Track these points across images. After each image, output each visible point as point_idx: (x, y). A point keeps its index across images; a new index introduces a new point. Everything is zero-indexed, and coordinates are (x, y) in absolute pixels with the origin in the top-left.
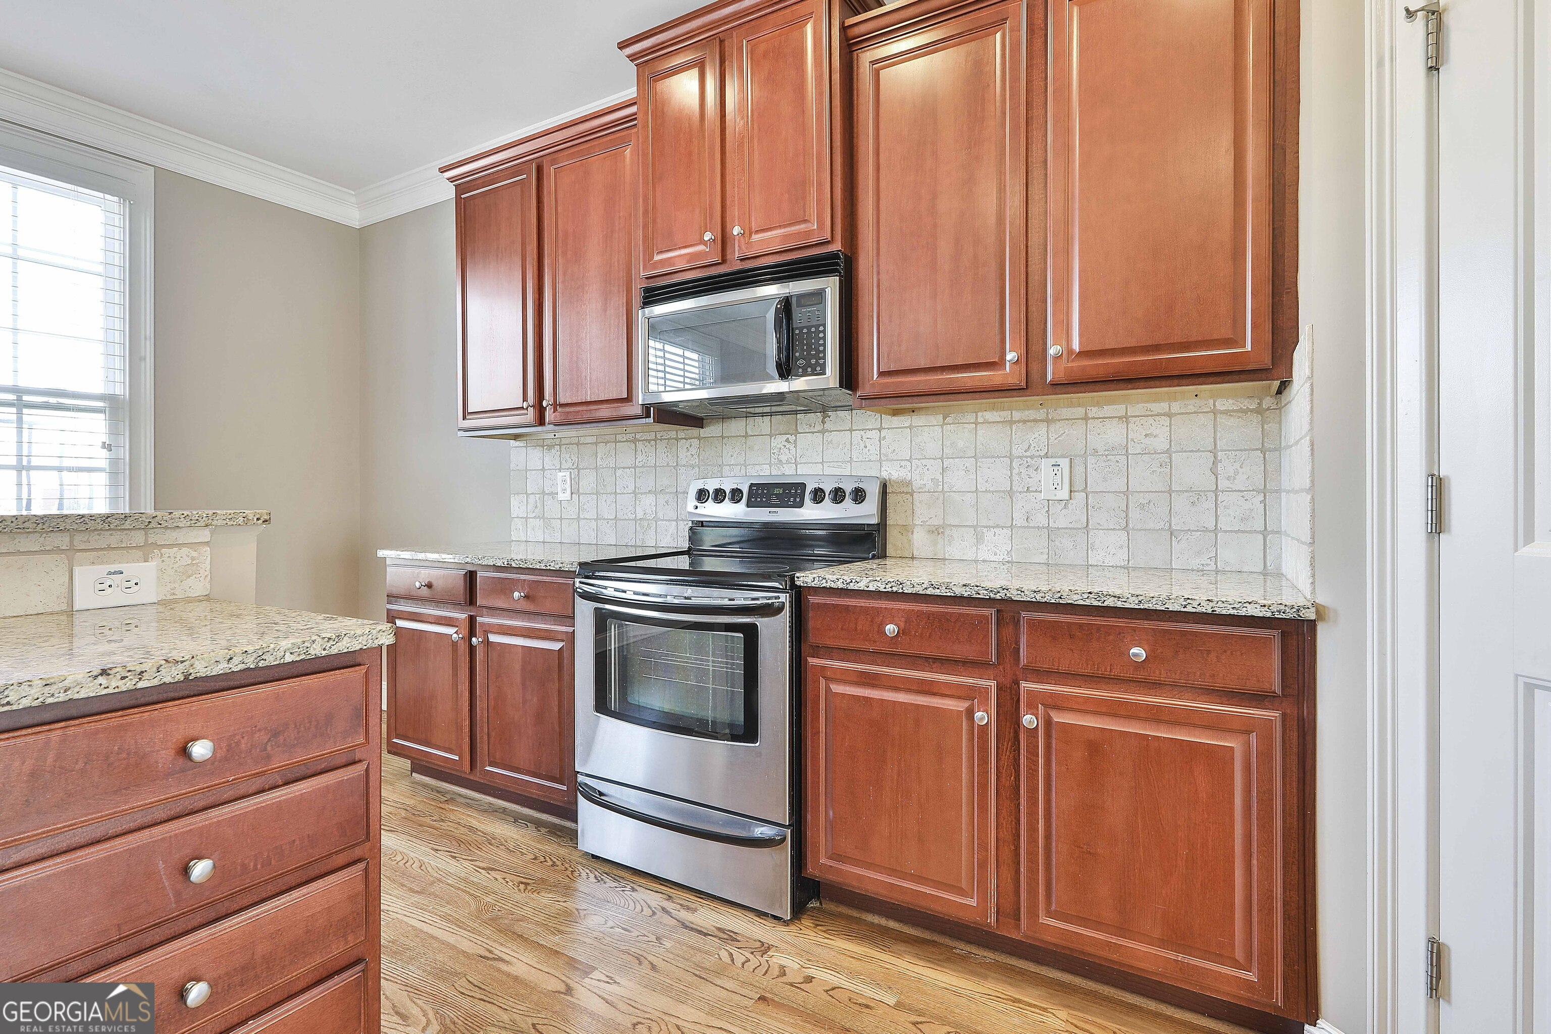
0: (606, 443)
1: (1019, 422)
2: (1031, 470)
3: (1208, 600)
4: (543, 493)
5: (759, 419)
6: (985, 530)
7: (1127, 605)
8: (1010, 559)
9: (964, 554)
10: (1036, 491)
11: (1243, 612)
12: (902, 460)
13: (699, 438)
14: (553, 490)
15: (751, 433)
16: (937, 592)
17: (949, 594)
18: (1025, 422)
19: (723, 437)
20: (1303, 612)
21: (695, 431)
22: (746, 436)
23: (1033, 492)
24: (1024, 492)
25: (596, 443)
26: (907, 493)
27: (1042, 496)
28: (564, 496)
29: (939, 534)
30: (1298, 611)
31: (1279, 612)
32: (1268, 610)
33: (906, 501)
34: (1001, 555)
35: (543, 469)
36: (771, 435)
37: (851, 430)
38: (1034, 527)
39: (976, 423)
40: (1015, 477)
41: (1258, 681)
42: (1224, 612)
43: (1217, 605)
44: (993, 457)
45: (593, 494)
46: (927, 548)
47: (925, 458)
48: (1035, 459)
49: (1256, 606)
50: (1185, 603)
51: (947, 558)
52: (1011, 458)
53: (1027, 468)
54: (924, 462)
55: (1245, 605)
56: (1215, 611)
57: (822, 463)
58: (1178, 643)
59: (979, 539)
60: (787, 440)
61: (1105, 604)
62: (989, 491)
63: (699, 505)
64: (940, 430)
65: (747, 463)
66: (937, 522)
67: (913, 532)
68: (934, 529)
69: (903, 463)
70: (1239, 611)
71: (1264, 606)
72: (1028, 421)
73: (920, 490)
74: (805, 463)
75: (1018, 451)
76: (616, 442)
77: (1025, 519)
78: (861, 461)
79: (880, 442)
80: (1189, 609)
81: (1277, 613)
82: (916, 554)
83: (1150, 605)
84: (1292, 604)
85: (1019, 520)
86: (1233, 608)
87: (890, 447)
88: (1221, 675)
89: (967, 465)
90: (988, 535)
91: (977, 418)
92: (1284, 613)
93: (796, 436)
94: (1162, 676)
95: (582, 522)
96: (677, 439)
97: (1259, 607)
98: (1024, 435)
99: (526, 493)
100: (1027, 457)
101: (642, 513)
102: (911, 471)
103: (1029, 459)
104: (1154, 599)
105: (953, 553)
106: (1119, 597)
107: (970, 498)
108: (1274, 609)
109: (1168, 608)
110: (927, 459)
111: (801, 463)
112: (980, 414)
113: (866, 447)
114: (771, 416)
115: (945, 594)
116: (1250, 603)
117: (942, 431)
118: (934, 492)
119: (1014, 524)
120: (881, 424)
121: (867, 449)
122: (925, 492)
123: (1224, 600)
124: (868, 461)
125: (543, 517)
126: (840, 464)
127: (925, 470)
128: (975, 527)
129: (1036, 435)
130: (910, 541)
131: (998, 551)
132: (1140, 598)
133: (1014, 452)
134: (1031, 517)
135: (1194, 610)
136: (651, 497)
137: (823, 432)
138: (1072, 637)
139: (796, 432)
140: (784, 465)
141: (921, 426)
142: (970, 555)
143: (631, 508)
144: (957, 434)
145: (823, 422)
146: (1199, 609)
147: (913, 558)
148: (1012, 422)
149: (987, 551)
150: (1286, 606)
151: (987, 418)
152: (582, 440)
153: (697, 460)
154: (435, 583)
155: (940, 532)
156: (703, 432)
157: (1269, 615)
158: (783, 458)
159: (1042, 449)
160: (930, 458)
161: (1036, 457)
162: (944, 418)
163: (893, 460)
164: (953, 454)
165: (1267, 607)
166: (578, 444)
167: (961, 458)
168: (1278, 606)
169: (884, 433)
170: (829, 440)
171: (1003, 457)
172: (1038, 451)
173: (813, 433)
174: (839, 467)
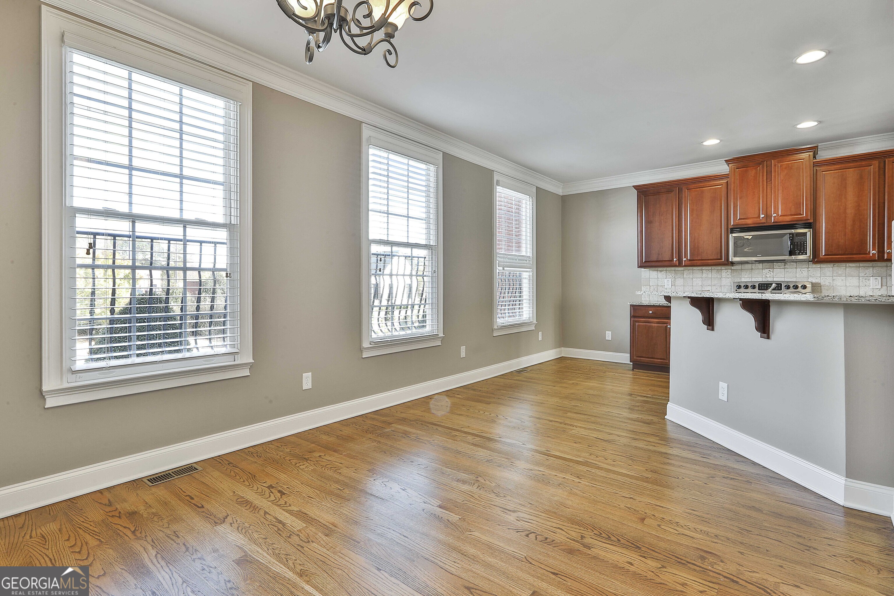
0: (688, 270)
2: (867, 280)
4: (658, 285)
5: (757, 264)
10: (868, 286)
13: (731, 269)
14: (662, 284)
15: (754, 268)
19: (742, 269)
22: (752, 269)
25: (683, 270)
35: (658, 278)
36: (762, 269)
37: (796, 268)
39: (846, 267)
40: (861, 282)
44: (852, 276)
45: (682, 286)
52: (859, 277)
53: (865, 279)
57: (784, 277)
62: (850, 286)
65: (752, 277)
69: (817, 278)
73: (824, 286)
74: (777, 278)
75: (862, 275)
76: (693, 270)
79: (808, 272)
89: (842, 278)
96: (721, 270)
99: (649, 286)
100: (865, 276)
102: (820, 280)
110: (827, 277)
111: (775, 278)
113: (802, 273)
117: (833, 269)
120: (809, 266)
127: (826, 280)
133: (860, 275)
137: (785, 268)
139: (773, 268)
140: (768, 278)
141: (825, 267)
144: (839, 270)
145: (785, 266)
148: (859, 267)
151: (850, 265)
161: (869, 276)
162: (833, 265)
164: (837, 275)
167: (840, 276)
169: (809, 269)
171: (856, 276)
173: (780, 268)
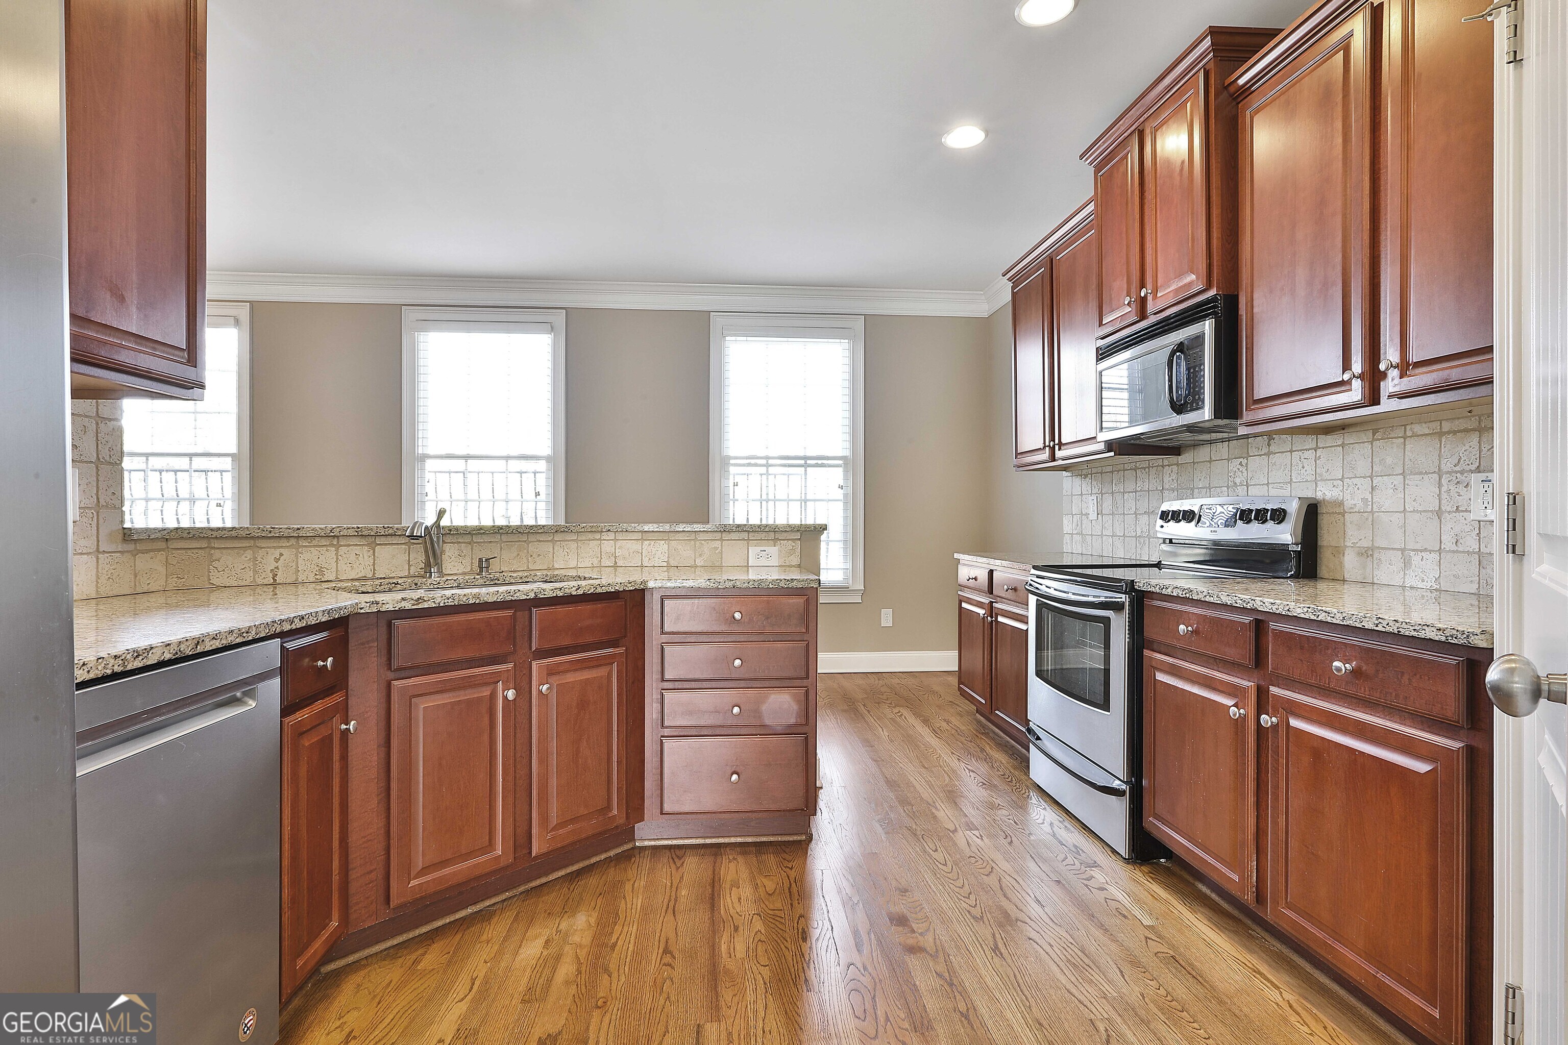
0: (1118, 471)
1: (1449, 432)
2: (1461, 486)
3: (1395, 620)
4: (1081, 514)
5: (1220, 445)
6: (1412, 553)
7: (1335, 621)
8: (1438, 587)
9: (1391, 579)
10: (1466, 511)
11: (1422, 635)
12: (1335, 480)
13: (1177, 464)
14: (1086, 511)
15: (1214, 459)
16: (1211, 600)
17: (1219, 602)
18: (1455, 432)
20: (1472, 638)
21: (1173, 459)
22: (1211, 461)
23: (1463, 511)
24: (1453, 512)
25: (1112, 472)
26: (1339, 513)
27: (1472, 516)
28: (1093, 516)
29: (1368, 556)
30: (1468, 636)
31: (1452, 636)
32: (1443, 634)
33: (1338, 521)
34: (1429, 582)
35: (1081, 495)
36: (1228, 460)
37: (1291, 451)
38: (1463, 552)
39: (1405, 438)
40: (1444, 496)
41: (1442, 708)
42: (1407, 633)
43: (1401, 626)
44: (1421, 473)
45: (1111, 514)
46: (1357, 571)
47: (1356, 477)
48: (1466, 474)
49: (1433, 629)
50: (1376, 622)
51: (1375, 582)
52: (1440, 473)
53: (1456, 484)
54: (1356, 481)
55: (1424, 628)
56: (1400, 632)
57: (1268, 484)
58: (1378, 663)
59: (1407, 564)
60: (1241, 464)
61: (1319, 619)
62: (1417, 511)
63: (1165, 524)
64: (1370, 446)
65: (1211, 486)
66: (1366, 544)
67: (1344, 553)
68: (1364, 551)
69: (1335, 483)
70: (1419, 634)
71: (1440, 630)
72: (1459, 431)
73: (1351, 511)
74: (1254, 485)
75: (1447, 466)
77: (1454, 543)
78: (1300, 482)
79: (1316, 462)
80: (1380, 628)
81: (1450, 638)
82: (1347, 576)
83: (1351, 622)
84: (1463, 630)
85: (1448, 545)
86: (1414, 630)
87: (1324, 466)
88: (1412, 698)
89: (1395, 483)
90: (1416, 559)
91: (1405, 431)
92: (1456, 638)
93: (1247, 459)
94: (1366, 693)
95: (1104, 538)
96: (1163, 466)
97: (1435, 630)
98: (1454, 448)
99: (1072, 514)
100: (1456, 472)
101: (1140, 532)
102: (1342, 491)
103: (1459, 475)
104: (1355, 616)
105: (1381, 577)
106: (1329, 613)
107: (1397, 518)
108: (1448, 633)
109: (1364, 626)
110: (1358, 477)
111: (1251, 485)
112: (1408, 427)
113: (1303, 467)
114: (1229, 441)
115: (1216, 602)
116: (1428, 626)
117: (1372, 447)
118: (1364, 512)
119: (1442, 548)
120: (1317, 443)
121: (1305, 469)
122: (1356, 512)
123: (1407, 621)
124: (1306, 481)
125: (1082, 534)
126: (1282, 485)
127: (1355, 489)
128: (1403, 550)
129: (1467, 447)
130: (1341, 564)
131: (1425, 577)
132: (1344, 615)
133: (1443, 466)
134: (1461, 541)
135: (1383, 630)
136: (1146, 517)
137: (1268, 454)
138: (1302, 648)
139: (1248, 456)
140: (1238, 487)
141: (1353, 444)
142: (1398, 581)
143: (1133, 527)
144: (1386, 450)
145: (1269, 445)
146: (1388, 629)
147: (1344, 581)
148: (1441, 434)
149: (1414, 576)
150: (1457, 631)
151: (1415, 430)
152: (1105, 469)
153: (1176, 485)
154: (979, 578)
155: (1369, 555)
156: (1181, 459)
157: (1443, 639)
158: (1238, 481)
159: (1474, 462)
160: (1361, 477)
161: (1467, 471)
162: (1374, 435)
163: (1326, 480)
164: (1381, 471)
165: (1441, 631)
166: (1101, 473)
167: (1390, 475)
168: (1451, 630)
169: (1319, 451)
170: (1273, 462)
171: (1432, 473)
172: (1468, 465)
173: (1260, 455)
174: (1282, 488)
